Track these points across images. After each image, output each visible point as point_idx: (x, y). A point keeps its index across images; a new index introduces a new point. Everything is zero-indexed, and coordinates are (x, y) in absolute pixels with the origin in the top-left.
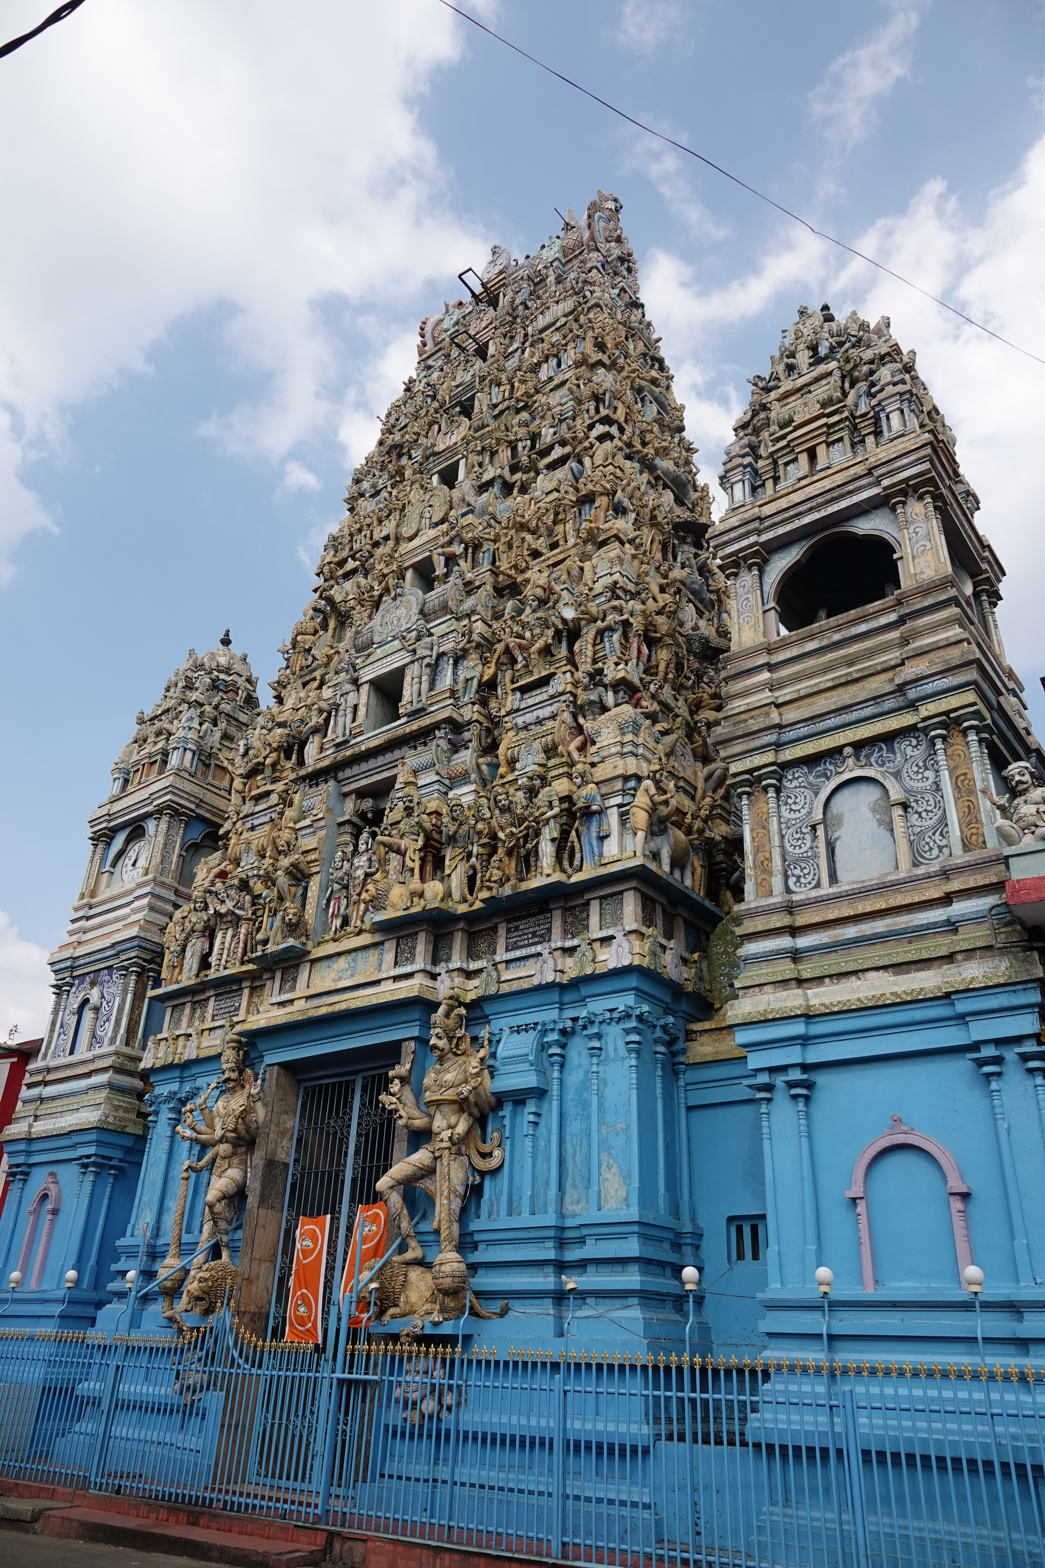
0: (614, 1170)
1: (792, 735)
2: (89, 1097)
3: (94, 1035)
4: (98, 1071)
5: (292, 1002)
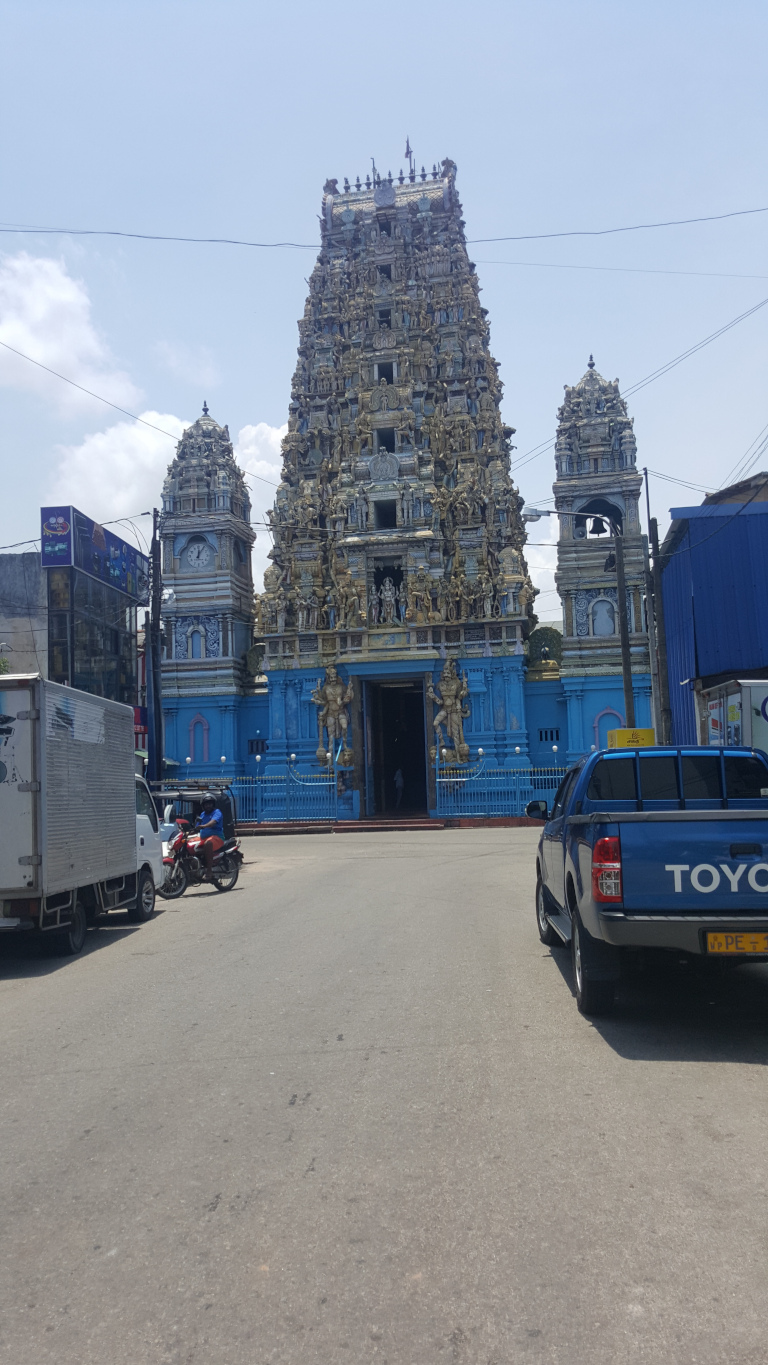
0: (515, 718)
1: (583, 581)
2: (219, 680)
3: (207, 649)
4: (221, 668)
5: (360, 651)
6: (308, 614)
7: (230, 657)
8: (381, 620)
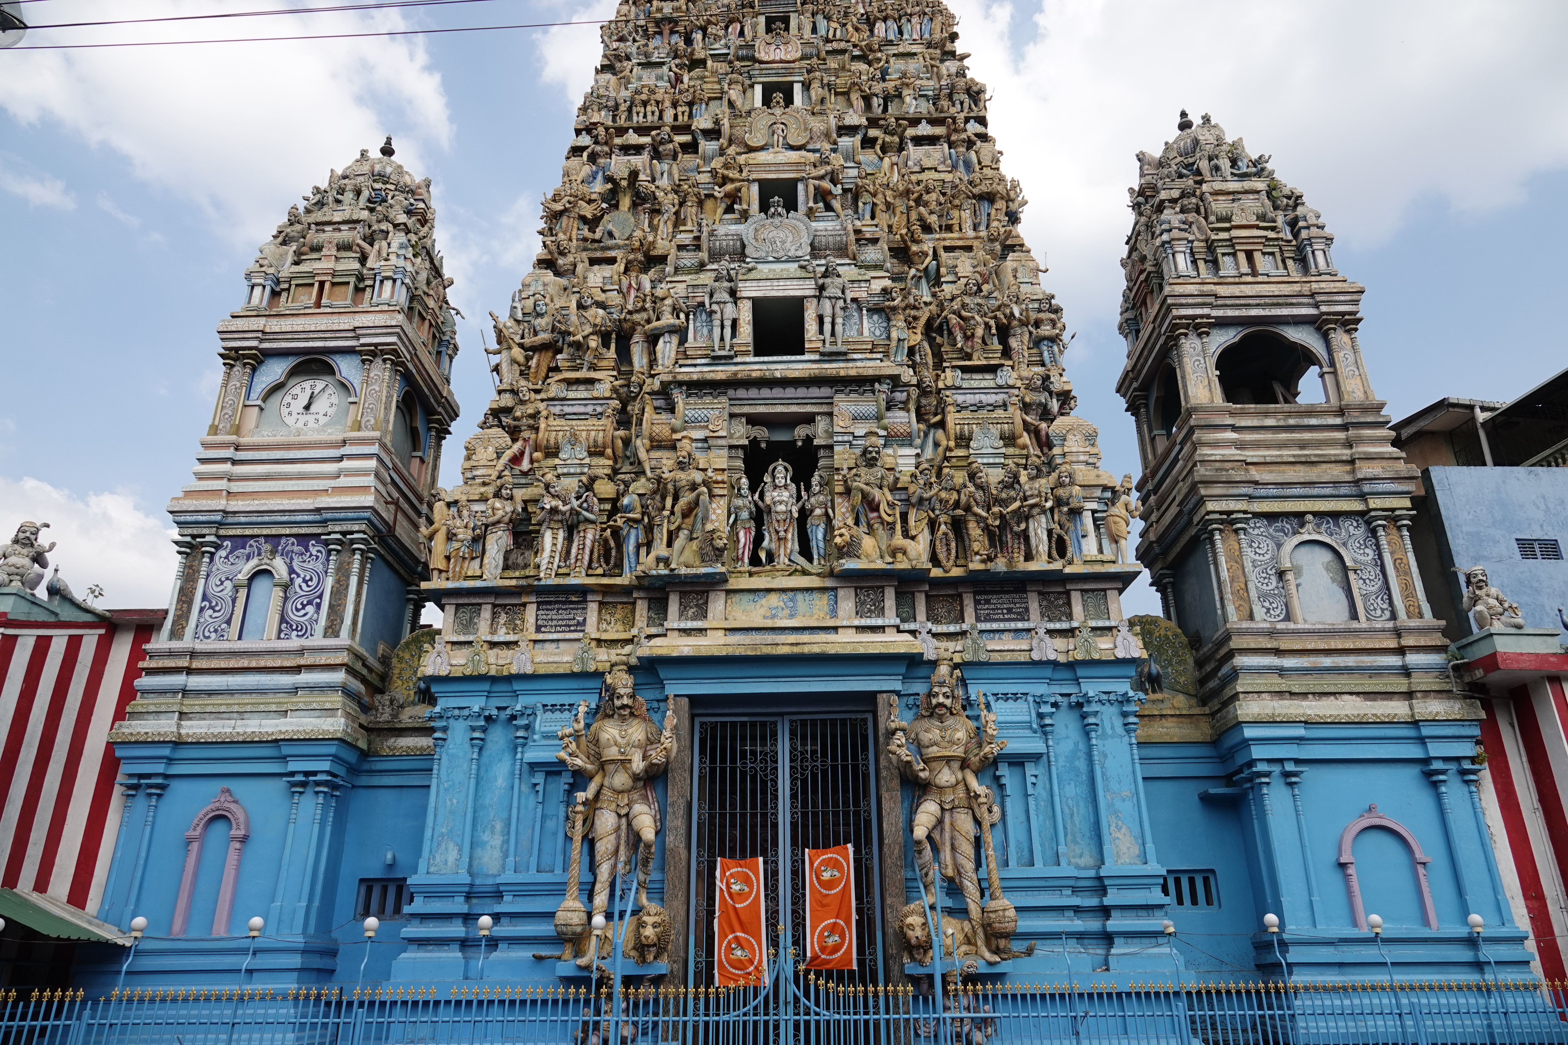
0: (1123, 830)
1: (1263, 492)
2: (302, 698)
3: (283, 619)
4: (311, 667)
5: (702, 631)
6: (569, 539)
7: (344, 639)
8: (763, 556)
